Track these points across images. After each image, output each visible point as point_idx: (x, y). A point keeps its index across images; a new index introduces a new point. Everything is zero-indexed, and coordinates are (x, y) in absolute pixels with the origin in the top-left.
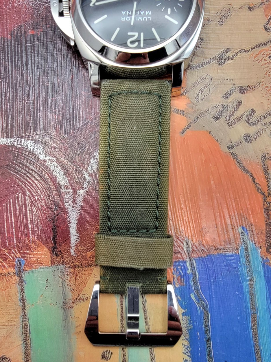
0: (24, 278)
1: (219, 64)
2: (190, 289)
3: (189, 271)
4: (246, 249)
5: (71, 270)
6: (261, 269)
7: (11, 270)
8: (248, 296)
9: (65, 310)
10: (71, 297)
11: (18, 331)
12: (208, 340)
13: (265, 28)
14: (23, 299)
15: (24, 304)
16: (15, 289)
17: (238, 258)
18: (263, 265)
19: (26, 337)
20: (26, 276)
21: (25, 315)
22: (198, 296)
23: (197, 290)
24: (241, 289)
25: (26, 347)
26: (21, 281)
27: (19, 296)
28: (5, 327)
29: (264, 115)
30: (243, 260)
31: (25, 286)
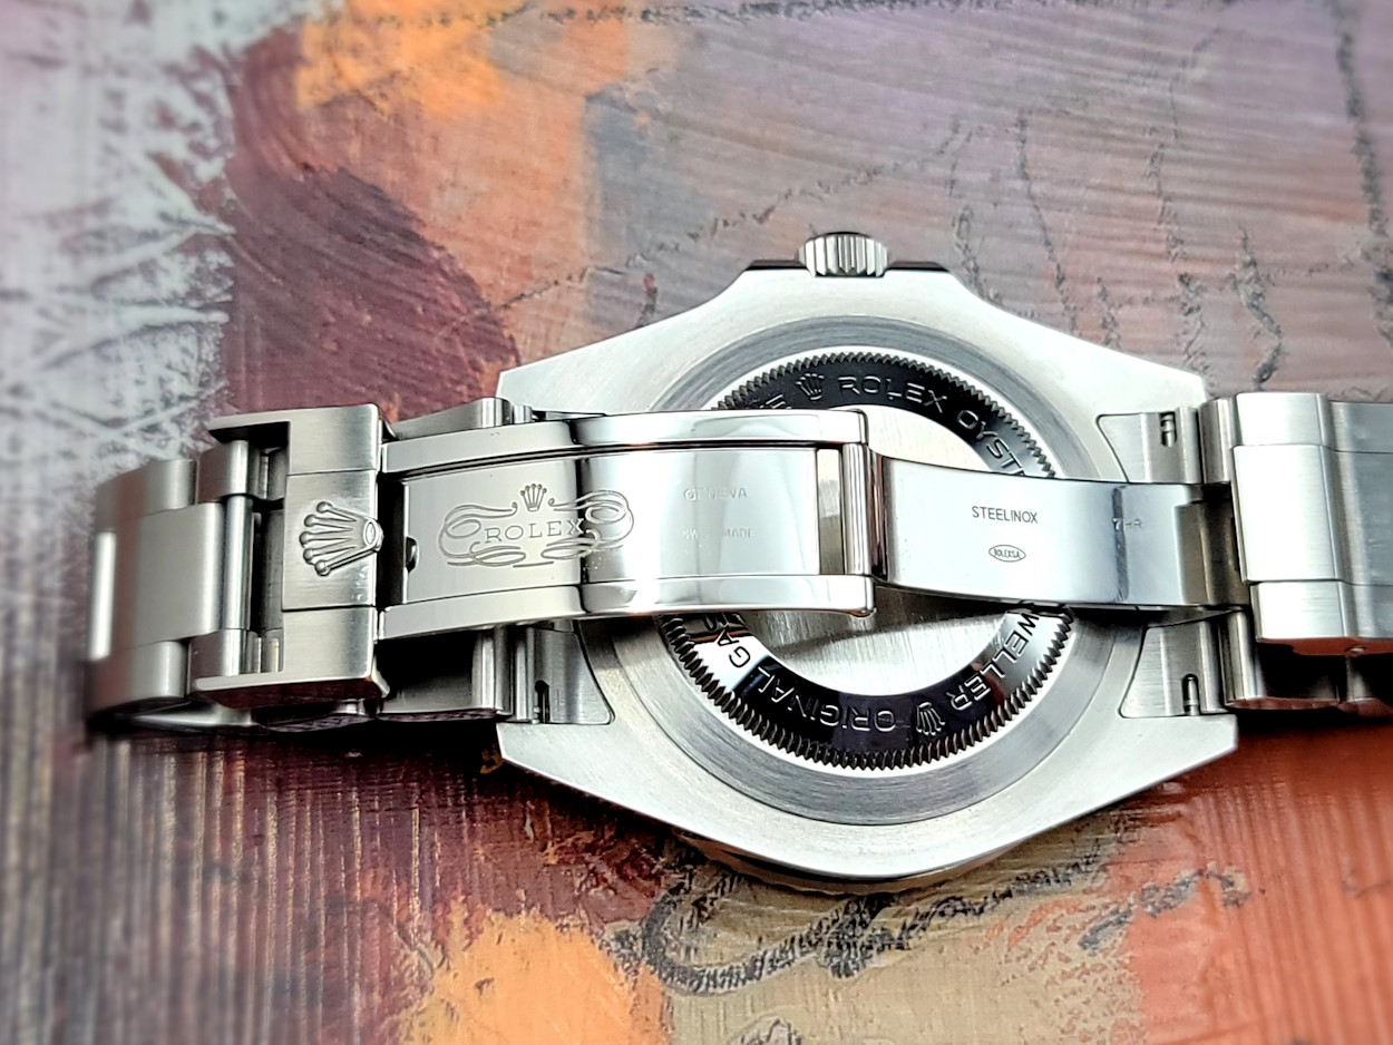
1: (838, 965)
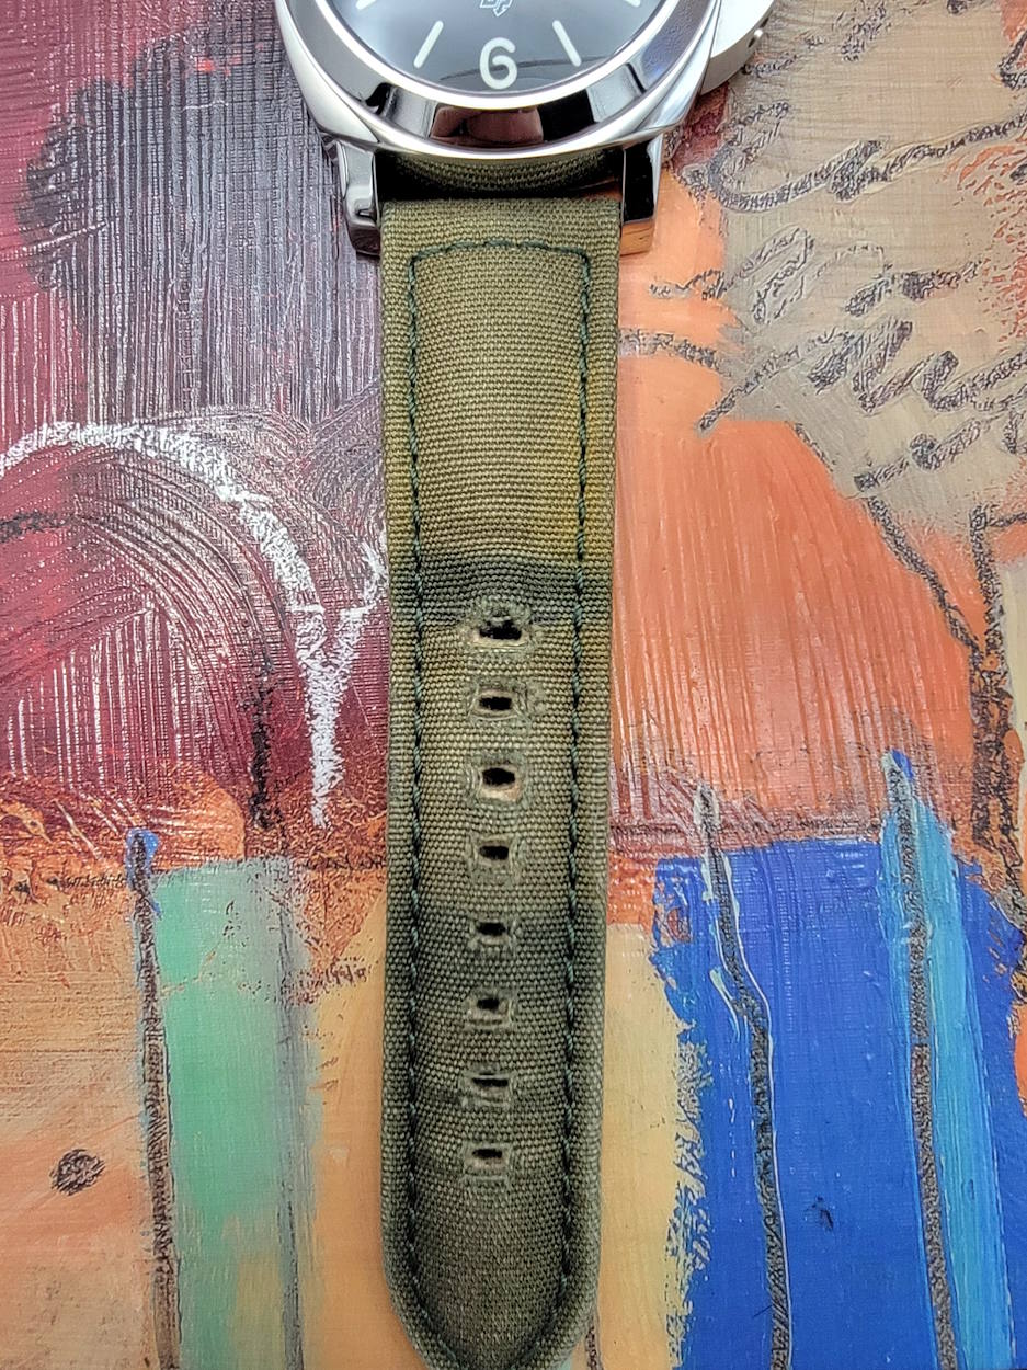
0: (154, 897)
2: (709, 953)
3: (708, 895)
4: (905, 827)
5: (312, 875)
6: (952, 896)
7: (110, 868)
8: (904, 983)
9: (287, 1007)
10: (307, 967)
11: (131, 1071)
12: (764, 1127)
13: (1003, 74)
14: (147, 966)
15: (152, 982)
16: (122, 931)
17: (874, 855)
18: (961, 883)
19: (156, 1091)
20: (159, 889)
21: (153, 1019)
22: (735, 979)
23: (732, 957)
24: (880, 961)
25: (154, 1124)
26: (144, 906)
27: (137, 955)
28: (86, 1055)
29: (986, 374)
30: (893, 866)
31: (156, 922)
